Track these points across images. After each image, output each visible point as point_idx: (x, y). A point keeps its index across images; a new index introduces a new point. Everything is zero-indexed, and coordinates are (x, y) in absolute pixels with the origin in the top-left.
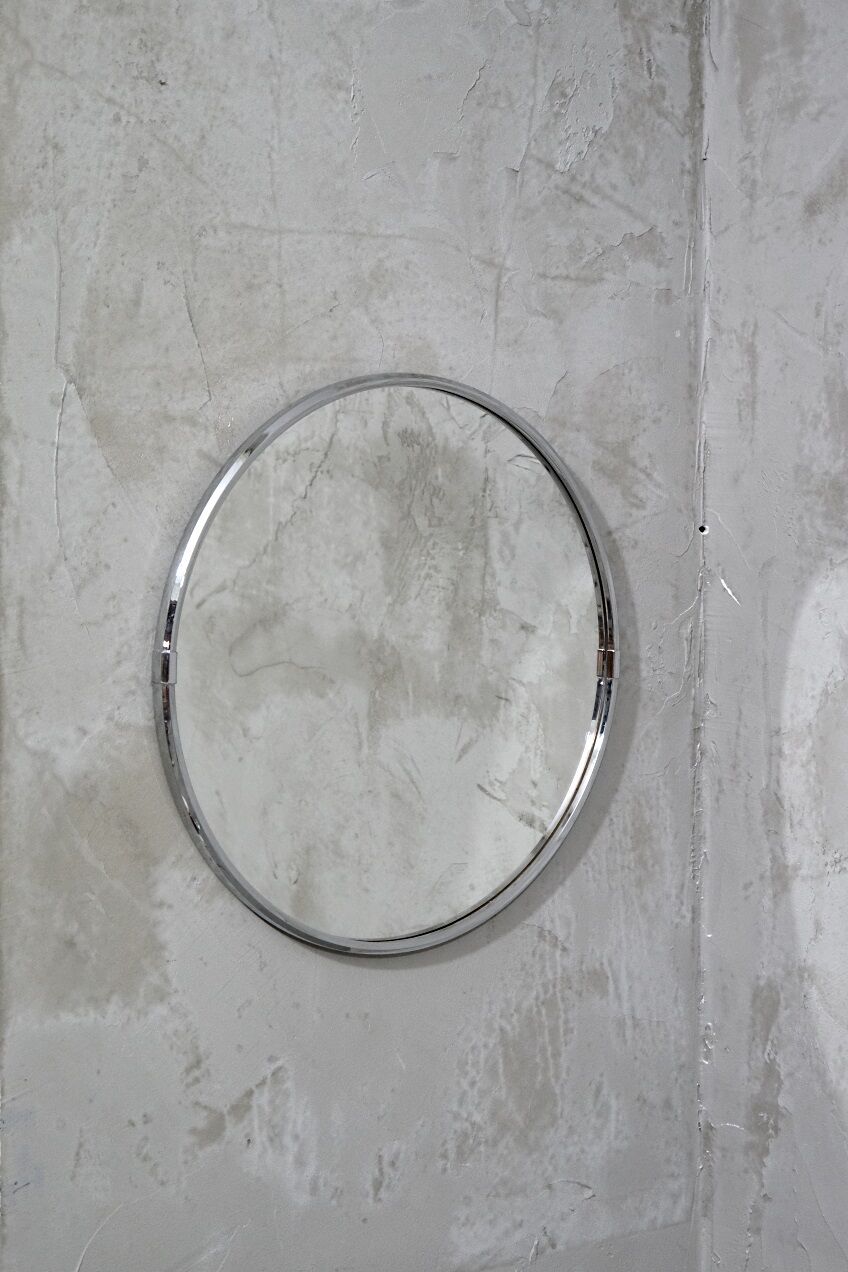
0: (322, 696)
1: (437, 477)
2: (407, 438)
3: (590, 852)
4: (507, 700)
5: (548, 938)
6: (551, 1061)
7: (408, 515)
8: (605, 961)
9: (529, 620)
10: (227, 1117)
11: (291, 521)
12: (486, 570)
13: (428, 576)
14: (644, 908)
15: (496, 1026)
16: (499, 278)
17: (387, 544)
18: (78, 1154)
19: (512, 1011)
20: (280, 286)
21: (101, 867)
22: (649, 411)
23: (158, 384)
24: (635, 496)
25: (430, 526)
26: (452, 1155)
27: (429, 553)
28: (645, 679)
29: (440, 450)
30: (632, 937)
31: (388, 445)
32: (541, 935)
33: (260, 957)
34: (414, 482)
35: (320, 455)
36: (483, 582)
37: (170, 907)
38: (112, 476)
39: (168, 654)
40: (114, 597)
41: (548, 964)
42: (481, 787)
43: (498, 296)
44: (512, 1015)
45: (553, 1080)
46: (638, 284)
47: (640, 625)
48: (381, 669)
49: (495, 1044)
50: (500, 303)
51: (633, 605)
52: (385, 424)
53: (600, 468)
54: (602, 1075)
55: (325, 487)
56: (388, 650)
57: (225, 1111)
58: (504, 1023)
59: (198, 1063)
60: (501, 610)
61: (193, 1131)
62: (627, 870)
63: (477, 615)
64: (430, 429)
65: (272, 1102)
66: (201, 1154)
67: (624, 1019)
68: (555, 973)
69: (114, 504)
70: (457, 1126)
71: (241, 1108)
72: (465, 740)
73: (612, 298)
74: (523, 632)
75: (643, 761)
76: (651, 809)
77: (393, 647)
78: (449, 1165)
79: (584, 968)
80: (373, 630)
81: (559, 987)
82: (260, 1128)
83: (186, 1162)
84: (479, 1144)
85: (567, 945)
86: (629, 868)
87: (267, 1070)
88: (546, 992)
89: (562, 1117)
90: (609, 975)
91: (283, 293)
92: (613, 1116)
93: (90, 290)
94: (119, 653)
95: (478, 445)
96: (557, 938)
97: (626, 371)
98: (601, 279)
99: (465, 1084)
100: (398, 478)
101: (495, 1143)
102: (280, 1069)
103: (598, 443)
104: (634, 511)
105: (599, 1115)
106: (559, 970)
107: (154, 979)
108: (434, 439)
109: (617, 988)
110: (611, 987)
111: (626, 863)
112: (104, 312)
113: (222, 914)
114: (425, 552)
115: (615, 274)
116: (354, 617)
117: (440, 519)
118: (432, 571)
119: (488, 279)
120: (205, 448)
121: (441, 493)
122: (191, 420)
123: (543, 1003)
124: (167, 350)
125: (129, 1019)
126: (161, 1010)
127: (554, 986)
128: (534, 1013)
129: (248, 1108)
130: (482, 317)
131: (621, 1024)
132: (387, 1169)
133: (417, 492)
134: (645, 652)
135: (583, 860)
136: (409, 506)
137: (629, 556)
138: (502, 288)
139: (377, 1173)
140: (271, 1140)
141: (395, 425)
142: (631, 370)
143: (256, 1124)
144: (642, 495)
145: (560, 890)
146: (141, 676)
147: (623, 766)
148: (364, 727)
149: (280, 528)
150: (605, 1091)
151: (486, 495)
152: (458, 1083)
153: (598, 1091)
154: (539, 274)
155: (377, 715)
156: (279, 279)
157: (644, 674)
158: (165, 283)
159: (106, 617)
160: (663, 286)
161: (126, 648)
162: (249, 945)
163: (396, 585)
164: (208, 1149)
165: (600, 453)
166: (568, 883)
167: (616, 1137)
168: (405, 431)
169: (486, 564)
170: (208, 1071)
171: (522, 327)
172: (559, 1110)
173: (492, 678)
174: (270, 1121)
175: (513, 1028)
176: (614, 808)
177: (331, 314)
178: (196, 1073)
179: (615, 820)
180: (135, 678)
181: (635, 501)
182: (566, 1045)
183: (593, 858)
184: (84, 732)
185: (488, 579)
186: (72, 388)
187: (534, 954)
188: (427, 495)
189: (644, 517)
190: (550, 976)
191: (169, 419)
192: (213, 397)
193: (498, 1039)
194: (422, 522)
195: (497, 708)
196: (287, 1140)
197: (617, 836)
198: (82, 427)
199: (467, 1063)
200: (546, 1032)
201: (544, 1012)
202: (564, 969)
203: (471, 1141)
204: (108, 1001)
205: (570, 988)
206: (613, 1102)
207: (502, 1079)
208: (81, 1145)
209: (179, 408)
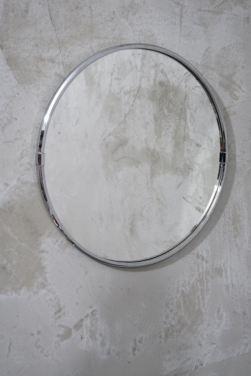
0: (137, 167)
1: (170, 96)
2: (161, 84)
3: (217, 226)
4: (192, 169)
5: (200, 257)
6: (201, 301)
7: (161, 109)
8: (222, 265)
9: (199, 142)
10: (73, 330)
11: (129, 113)
12: (186, 127)
13: (168, 129)
14: (237, 246)
15: (180, 290)
16: (182, 10)
17: (156, 119)
18: (9, 347)
19: (187, 284)
20: (90, 8)
21: (16, 238)
22: (241, 64)
23: (37, 45)
24: (235, 95)
25: (168, 112)
26: (163, 337)
27: (168, 121)
28: (238, 163)
29: (171, 87)
30: (232, 256)
31: (155, 87)
32: (198, 256)
33: (86, 269)
34: (163, 98)
35: (136, 92)
36: (185, 130)
37: (47, 252)
38: (17, 82)
39: (40, 154)
40: (19, 131)
41: (200, 267)
43: (181, 16)
44: (186, 286)
45: (202, 308)
46: (236, 15)
47: (236, 143)
48: (154, 159)
49: (180, 296)
50: (182, 19)
51: (233, 135)
52: (155, 80)
53: (221, 84)
54: (220, 305)
55: (138, 101)
56: (156, 153)
57: (72, 327)
58: (183, 289)
59: (60, 310)
60: (190, 139)
61: (59, 336)
62: (230, 232)
63: (183, 141)
64: (168, 80)
65: (91, 323)
66: (62, 344)
67: (229, 285)
68: (203, 270)
69: (18, 94)
70: (165, 326)
71: (78, 326)
72: (179, 183)
73: (226, 20)
74: (197, 147)
75: (237, 193)
76: (240, 210)
77: (157, 152)
78: (162, 340)
79: (214, 267)
80: (152, 147)
81: (204, 275)
82: (87, 333)
83: (56, 347)
84: (174, 332)
85: (208, 260)
86: (231, 231)
87: (89, 311)
88: (199, 277)
89: (205, 320)
90: (223, 269)
91: (91, 11)
92: (224, 319)
93: (5, 6)
94: (22, 154)
95: (183, 84)
96: (204, 258)
97: (232, 48)
98: (222, 12)
99: (168, 311)
100: (158, 98)
101: (180, 331)
102: (94, 311)
103: (220, 75)
104: (234, 101)
105: (219, 319)
106: (205, 269)
107: (41, 280)
108: (169, 84)
109: (226, 274)
110: (224, 273)
111: (230, 230)
112: (11, 14)
113: (69, 254)
114: (167, 121)
115: (228, 11)
116: (146, 142)
117: (171, 110)
118: (169, 127)
119: (177, 10)
120: (58, 72)
121: (172, 101)
122: (52, 61)
123: (198, 281)
124: (41, 31)
125: (30, 296)
126: (44, 291)
127: (203, 274)
128: (195, 284)
129: (81, 326)
130: (175, 25)
131: (227, 287)
132: (138, 343)
133: (164, 102)
134: (238, 153)
135: (214, 229)
136: (162, 106)
137: (232, 118)
138: (183, 14)
139: (134, 345)
140: (91, 337)
141: (158, 80)
142: (233, 48)
143: (85, 331)
144: (238, 95)
145: (205, 240)
146: (32, 163)
147: (229, 194)
148: (149, 177)
149: (126, 115)
150: (221, 310)
151: (186, 101)
152: (166, 311)
153: (219, 311)
154: (198, 9)
155: (153, 174)
156: (90, 5)
157: (237, 161)
158: (39, 4)
159: (16, 139)
160: (246, 16)
161: (25, 152)
162: (81, 265)
163: (158, 133)
164: (65, 342)
165: (221, 78)
166: (208, 237)
167: (225, 326)
168: (161, 82)
169: (186, 124)
170: (64, 313)
171: (191, 29)
172: (204, 319)
173: (188, 162)
174: (90, 329)
175: (187, 290)
176: (226, 210)
177: (112, 20)
178: (59, 314)
179: (226, 214)
180: (29, 163)
181: (234, 97)
182: (207, 295)
183: (218, 228)
184: (7, 185)
185: (186, 129)
187: (195, 263)
188: (167, 102)
189: (238, 103)
190: (201, 270)
191: (42, 60)
192: (61, 52)
193: (181, 294)
194: (166, 111)
195: (189, 172)
196: (98, 336)
197: (227, 219)
198: (3, 62)
199: (169, 304)
200: (200, 290)
201: (199, 284)
202: (206, 268)
203: (171, 331)
204: (21, 289)
205: (209, 275)
206: (225, 315)
207: (183, 309)
208: (10, 344)
209: (46, 55)
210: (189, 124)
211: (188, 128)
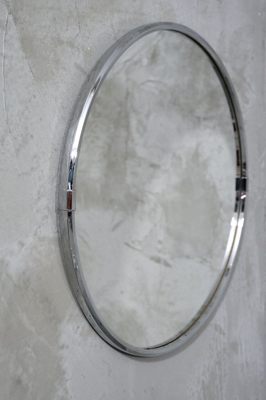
4: (142, 201)
5: (218, 330)
6: (220, 392)
8: (237, 336)
9: (155, 161)
12: (128, 138)
14: (250, 307)
15: (201, 380)
19: (206, 371)
21: (33, 329)
22: (250, 53)
23: (55, 19)
33: (109, 367)
36: (127, 144)
37: (67, 347)
38: (33, 78)
39: (71, 192)
40: (36, 156)
41: (218, 343)
42: (127, 244)
49: (200, 390)
58: (203, 378)
60: (138, 157)
62: (244, 289)
63: (123, 160)
67: (243, 364)
68: (221, 347)
69: (34, 97)
72: (117, 221)
74: (151, 168)
76: (252, 256)
79: (230, 342)
85: (225, 331)
88: (218, 358)
90: (239, 343)
94: (39, 192)
96: (221, 329)
97: (243, 32)
104: (245, 105)
107: (61, 393)
109: (241, 349)
111: (244, 285)
113: (91, 346)
120: (78, 62)
122: (71, 44)
123: (217, 363)
127: (221, 354)
128: (214, 369)
131: (242, 367)
144: (248, 97)
151: (128, 101)
159: (32, 169)
161: (42, 189)
162: (104, 362)
169: (128, 135)
175: (207, 379)
180: (48, 208)
181: (246, 100)
182: (224, 382)
183: (233, 285)
184: (22, 245)
185: (129, 142)
186: (11, 18)
187: (213, 339)
189: (249, 108)
191: (61, 42)
192: (81, 30)
193: (201, 387)
195: (136, 206)
198: (17, 45)
200: (218, 378)
201: (217, 368)
202: (224, 344)
205: (226, 353)
209: (65, 36)
210: (135, 135)
211: (133, 140)
